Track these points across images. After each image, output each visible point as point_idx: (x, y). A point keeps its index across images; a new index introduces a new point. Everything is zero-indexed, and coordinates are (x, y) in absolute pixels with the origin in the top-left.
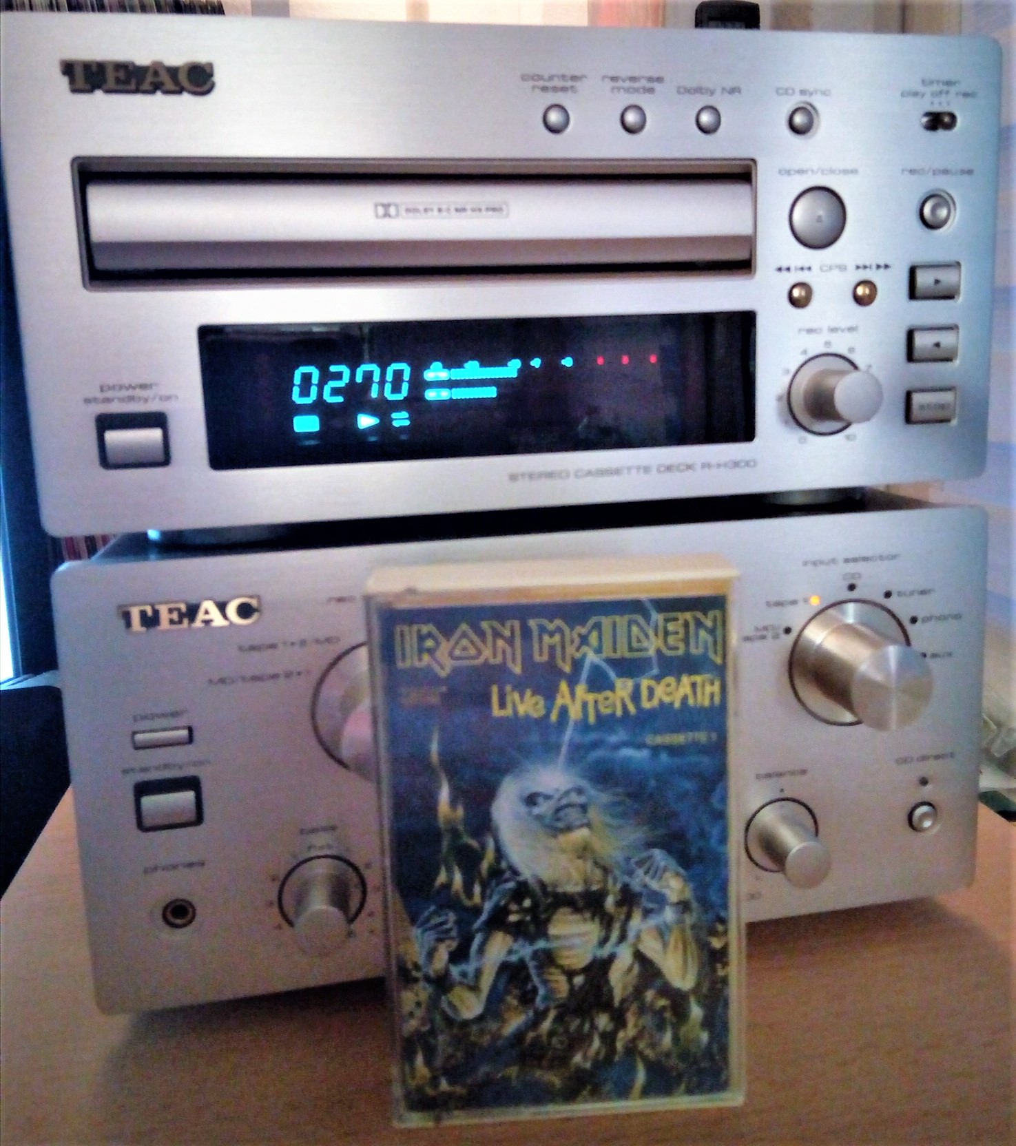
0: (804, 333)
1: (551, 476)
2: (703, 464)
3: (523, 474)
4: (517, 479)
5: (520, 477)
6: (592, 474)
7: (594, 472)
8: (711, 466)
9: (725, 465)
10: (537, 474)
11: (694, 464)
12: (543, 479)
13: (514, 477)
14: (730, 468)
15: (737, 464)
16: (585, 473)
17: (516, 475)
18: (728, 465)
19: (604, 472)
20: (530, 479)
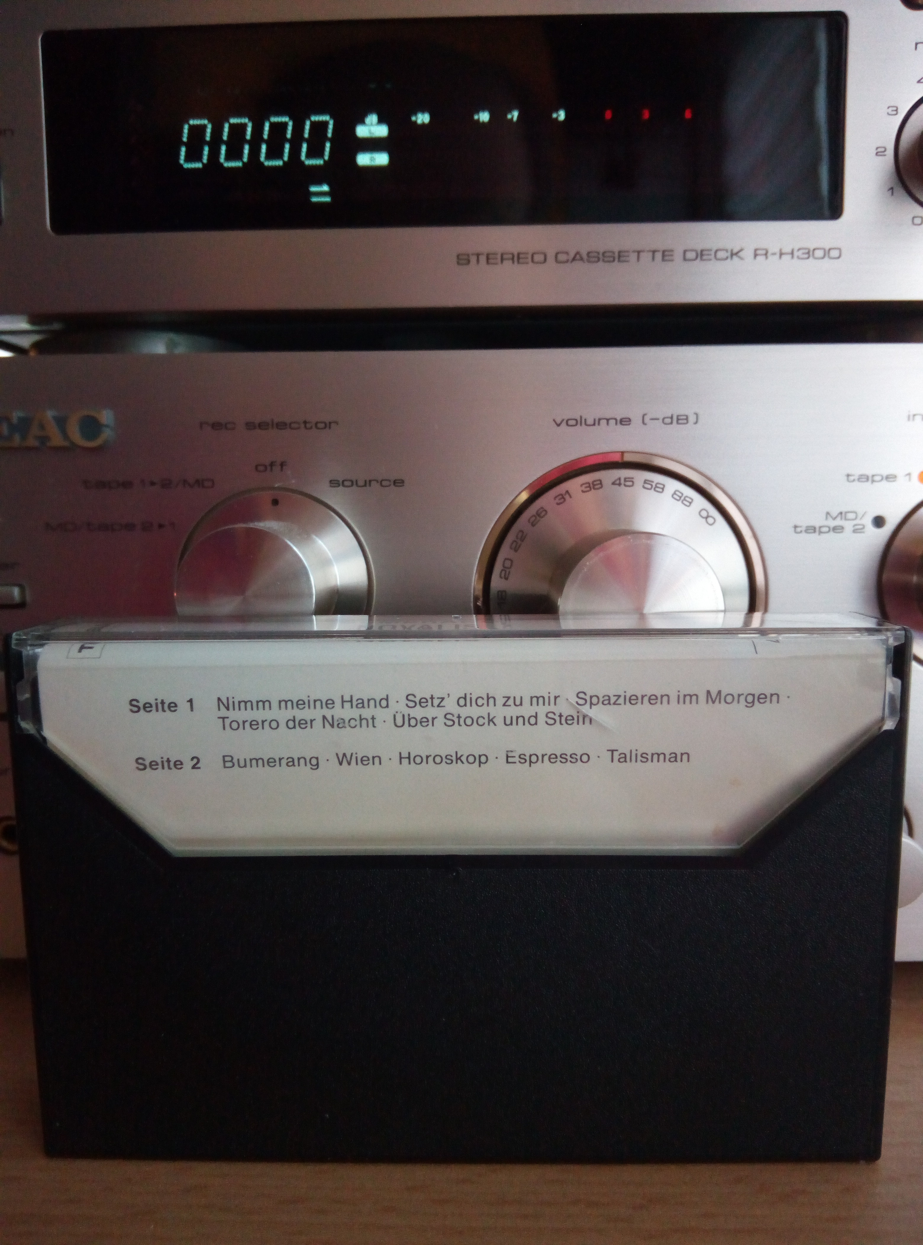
1: (519, 258)
2: (756, 250)
3: (478, 255)
4: (468, 262)
5: (473, 259)
6: (582, 259)
7: (585, 256)
8: (769, 254)
9: (792, 253)
10: (499, 257)
11: (741, 250)
12: (508, 264)
13: (463, 260)
14: (798, 258)
15: (811, 253)
16: (572, 255)
17: (468, 255)
18: (796, 254)
19: (601, 256)
20: (488, 263)
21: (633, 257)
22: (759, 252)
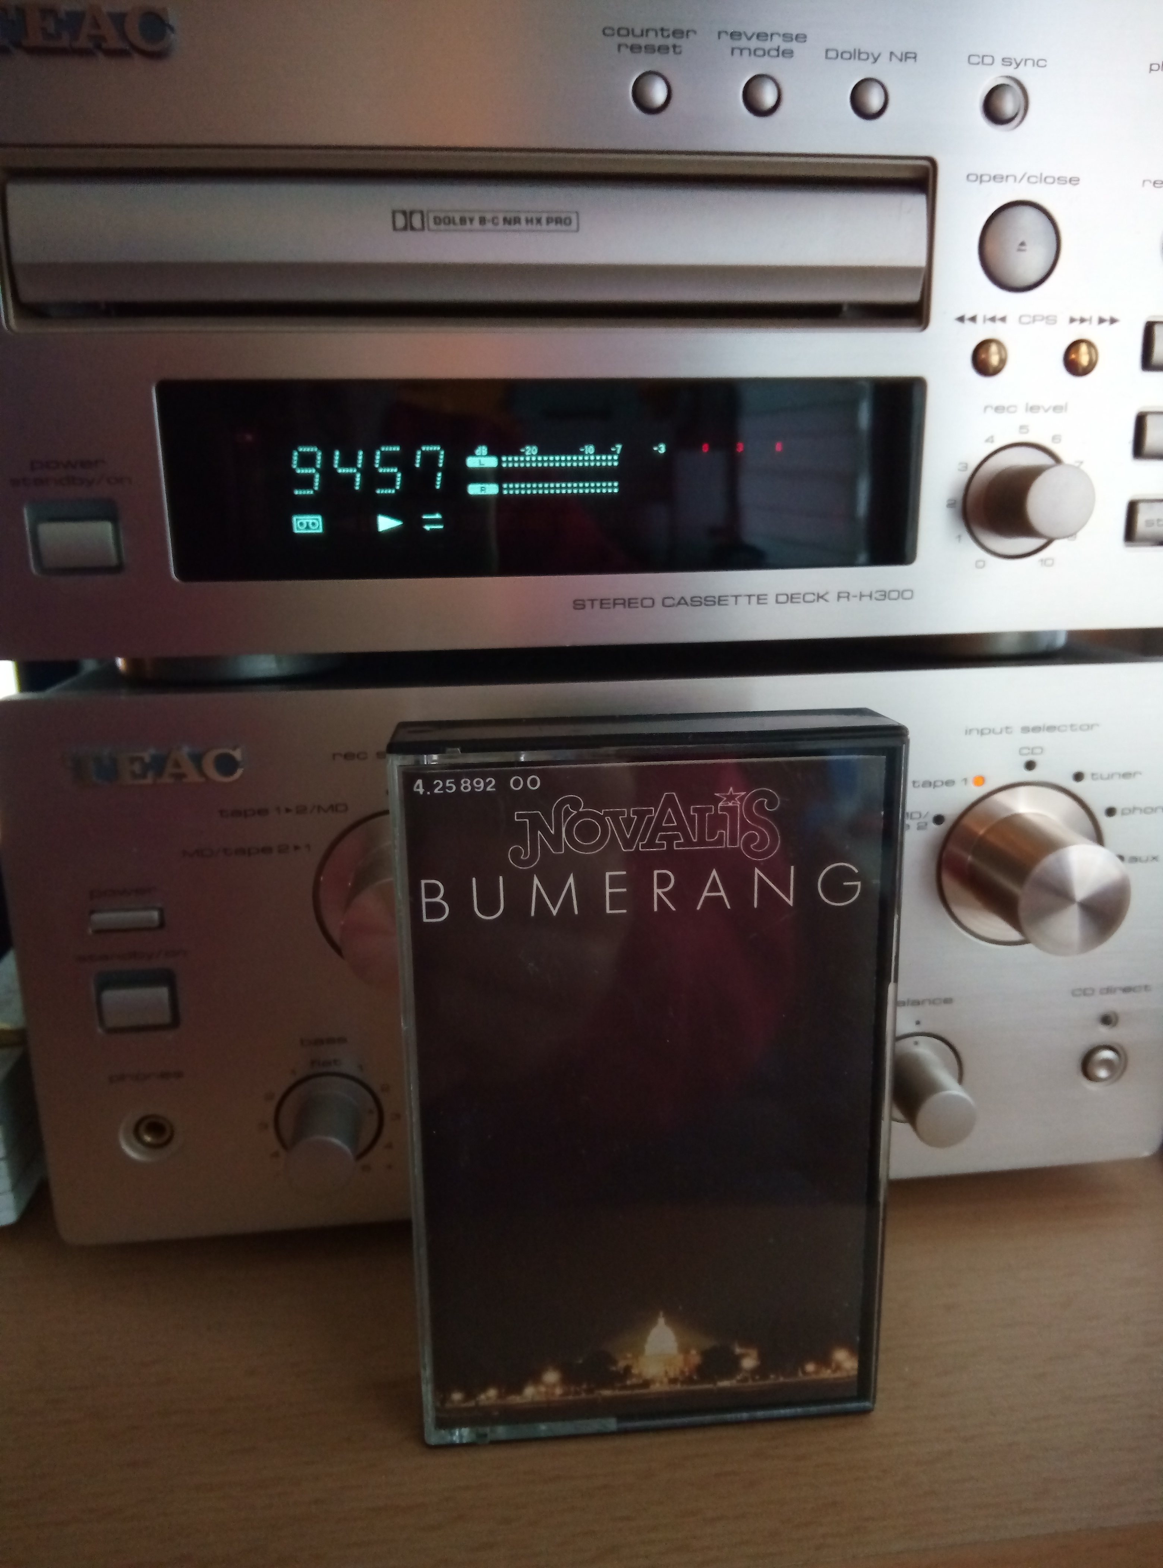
0: (990, 412)
1: (630, 603)
2: (839, 593)
3: (592, 601)
4: (584, 607)
5: (588, 604)
6: (686, 603)
7: (689, 601)
8: (850, 597)
9: (871, 596)
10: (611, 601)
11: (827, 593)
12: (619, 608)
13: (579, 605)
14: (877, 599)
15: (887, 595)
16: (676, 601)
17: (583, 600)
18: (874, 595)
19: (703, 601)
20: (601, 607)
21: (732, 600)
22: (841, 595)
